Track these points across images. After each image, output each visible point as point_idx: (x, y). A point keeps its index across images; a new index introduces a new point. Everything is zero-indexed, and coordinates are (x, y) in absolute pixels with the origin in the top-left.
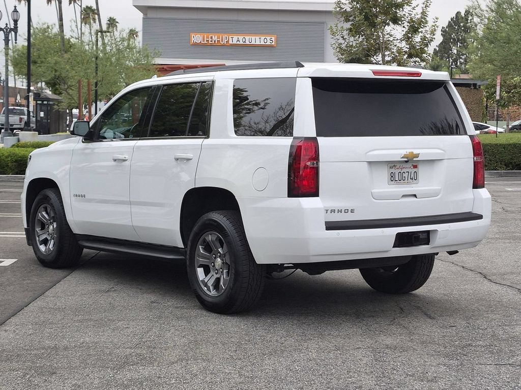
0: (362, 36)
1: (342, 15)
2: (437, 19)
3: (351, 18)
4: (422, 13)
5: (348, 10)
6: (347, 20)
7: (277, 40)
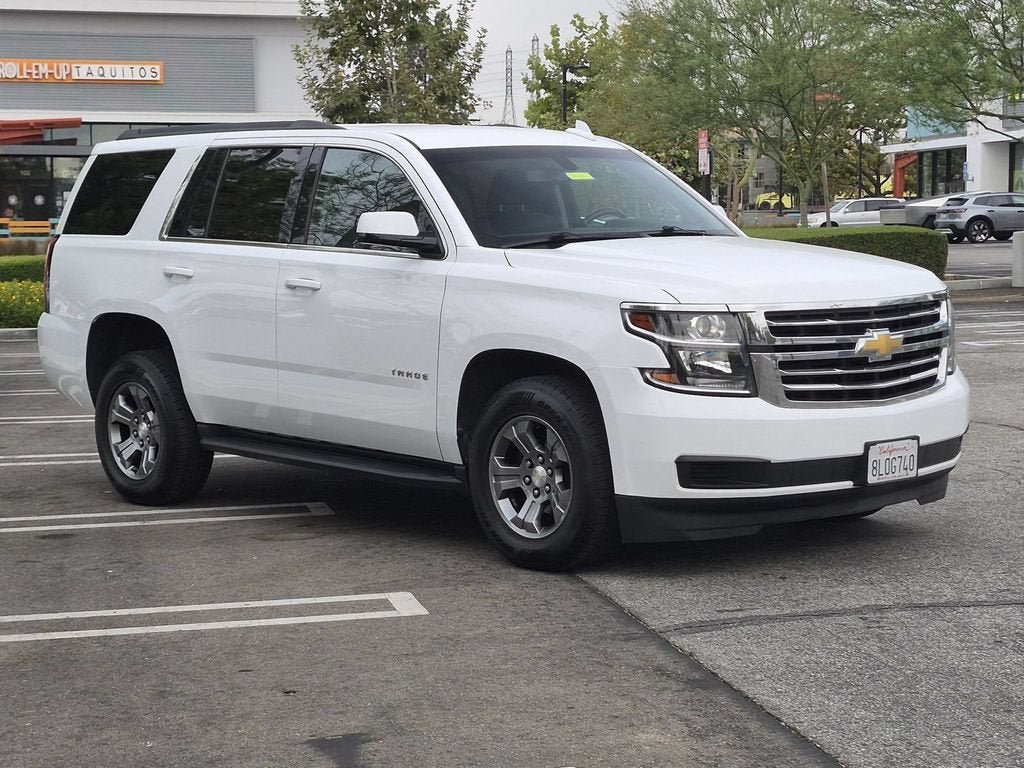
0: (355, 64)
1: (315, 25)
2: (485, 31)
3: (331, 31)
4: (458, 20)
5: (325, 15)
6: (324, 34)
7: (164, 71)
